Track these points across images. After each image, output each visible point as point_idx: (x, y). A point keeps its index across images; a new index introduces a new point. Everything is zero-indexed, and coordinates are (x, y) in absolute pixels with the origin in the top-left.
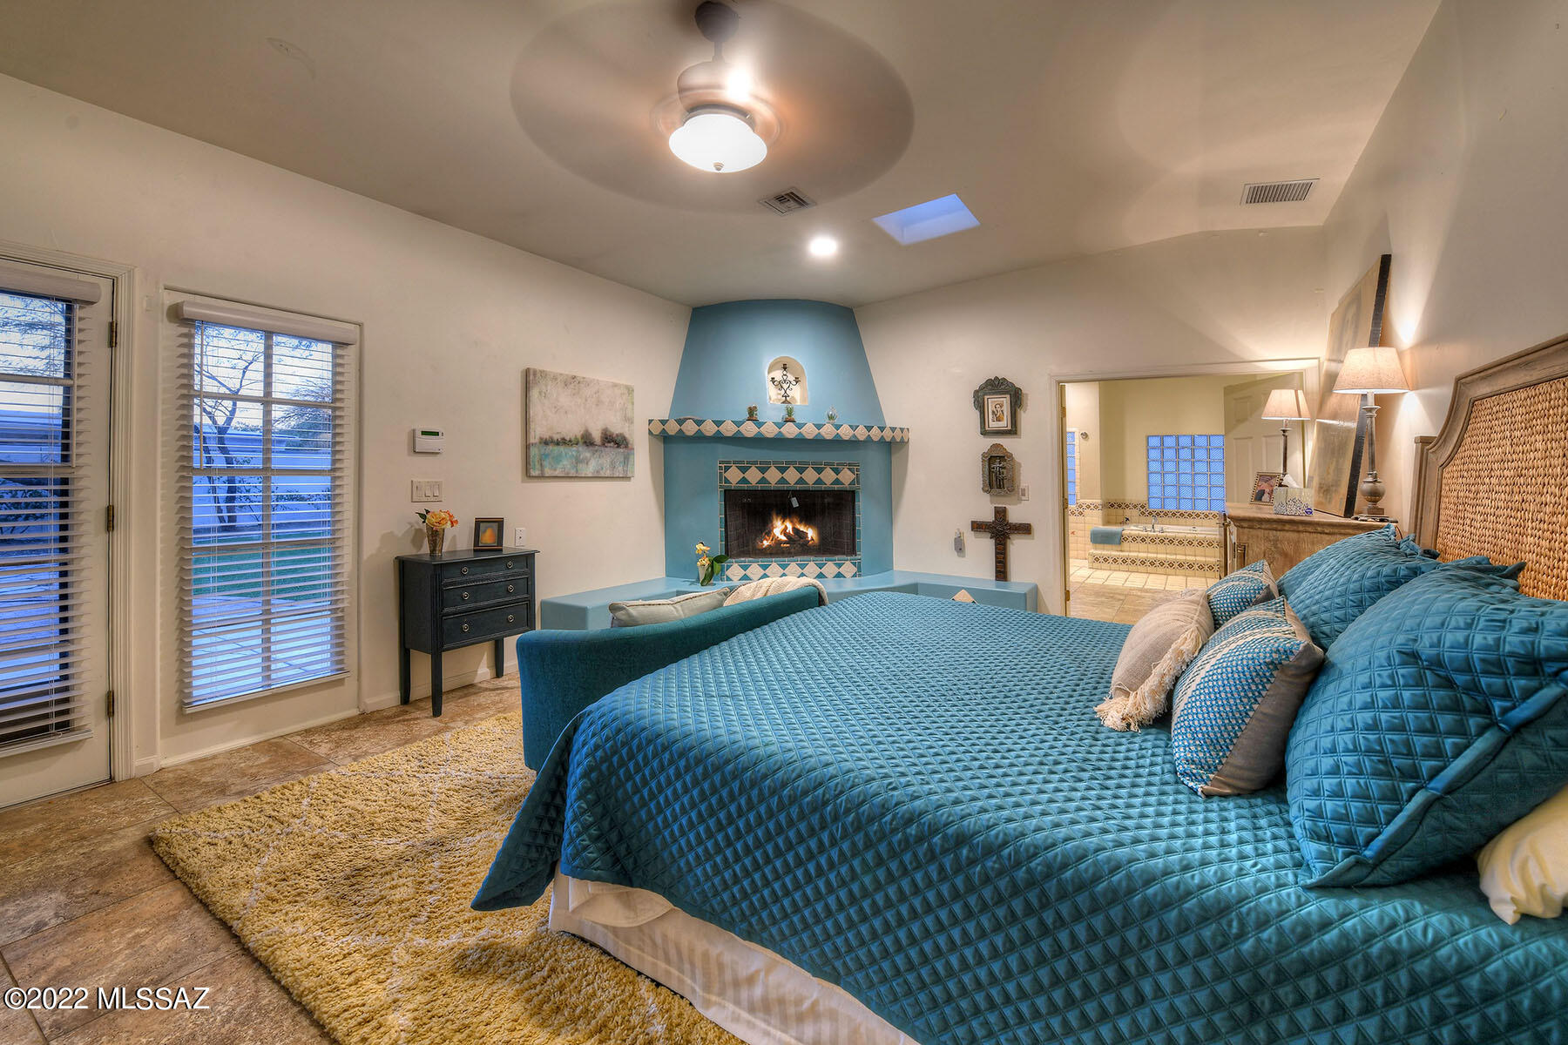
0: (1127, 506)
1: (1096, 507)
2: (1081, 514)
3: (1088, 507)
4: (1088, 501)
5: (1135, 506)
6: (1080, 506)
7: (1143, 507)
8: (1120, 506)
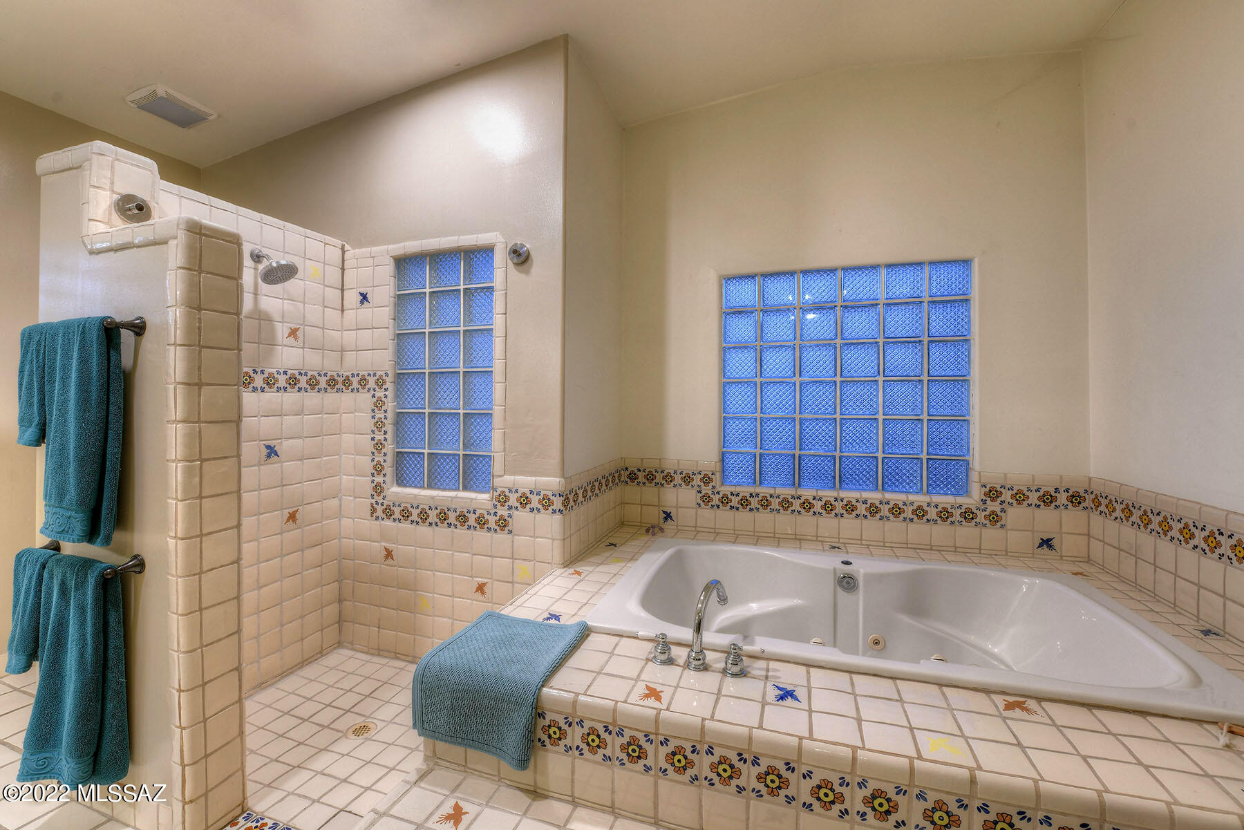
0: (669, 478)
1: (546, 502)
2: (503, 524)
3: (524, 501)
4: (525, 482)
5: (688, 479)
6: (502, 499)
7: (706, 480)
8: (650, 477)
